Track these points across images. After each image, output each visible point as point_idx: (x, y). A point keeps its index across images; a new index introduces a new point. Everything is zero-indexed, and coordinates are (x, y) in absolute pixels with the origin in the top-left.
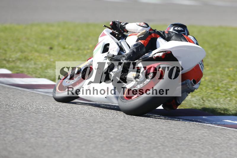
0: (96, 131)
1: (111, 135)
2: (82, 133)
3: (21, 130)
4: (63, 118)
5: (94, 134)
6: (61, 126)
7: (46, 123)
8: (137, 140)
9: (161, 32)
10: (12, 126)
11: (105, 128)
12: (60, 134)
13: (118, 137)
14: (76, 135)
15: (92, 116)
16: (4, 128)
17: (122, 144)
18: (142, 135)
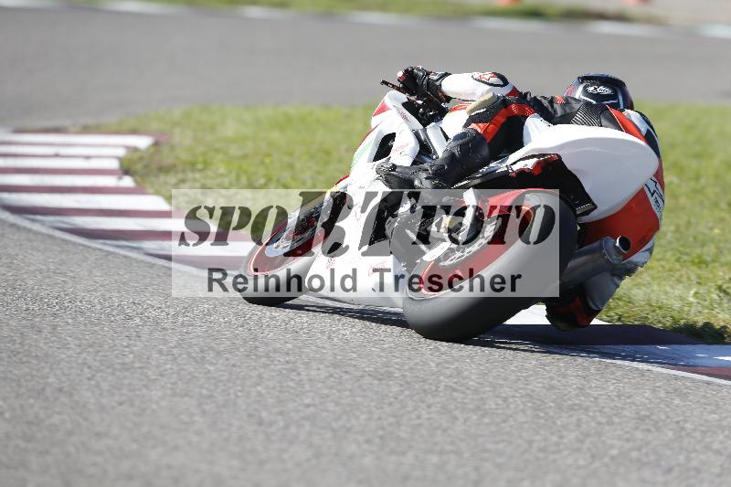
0: (564, 433)
1: (612, 447)
2: (520, 441)
3: (333, 430)
4: (464, 393)
5: (557, 444)
6: (455, 418)
7: (408, 409)
8: (694, 463)
9: (543, 101)
10: (305, 418)
11: (593, 424)
12: (453, 443)
13: (634, 454)
14: (501, 446)
15: (552, 387)
16: (281, 424)
17: (647, 474)
18: (708, 448)
